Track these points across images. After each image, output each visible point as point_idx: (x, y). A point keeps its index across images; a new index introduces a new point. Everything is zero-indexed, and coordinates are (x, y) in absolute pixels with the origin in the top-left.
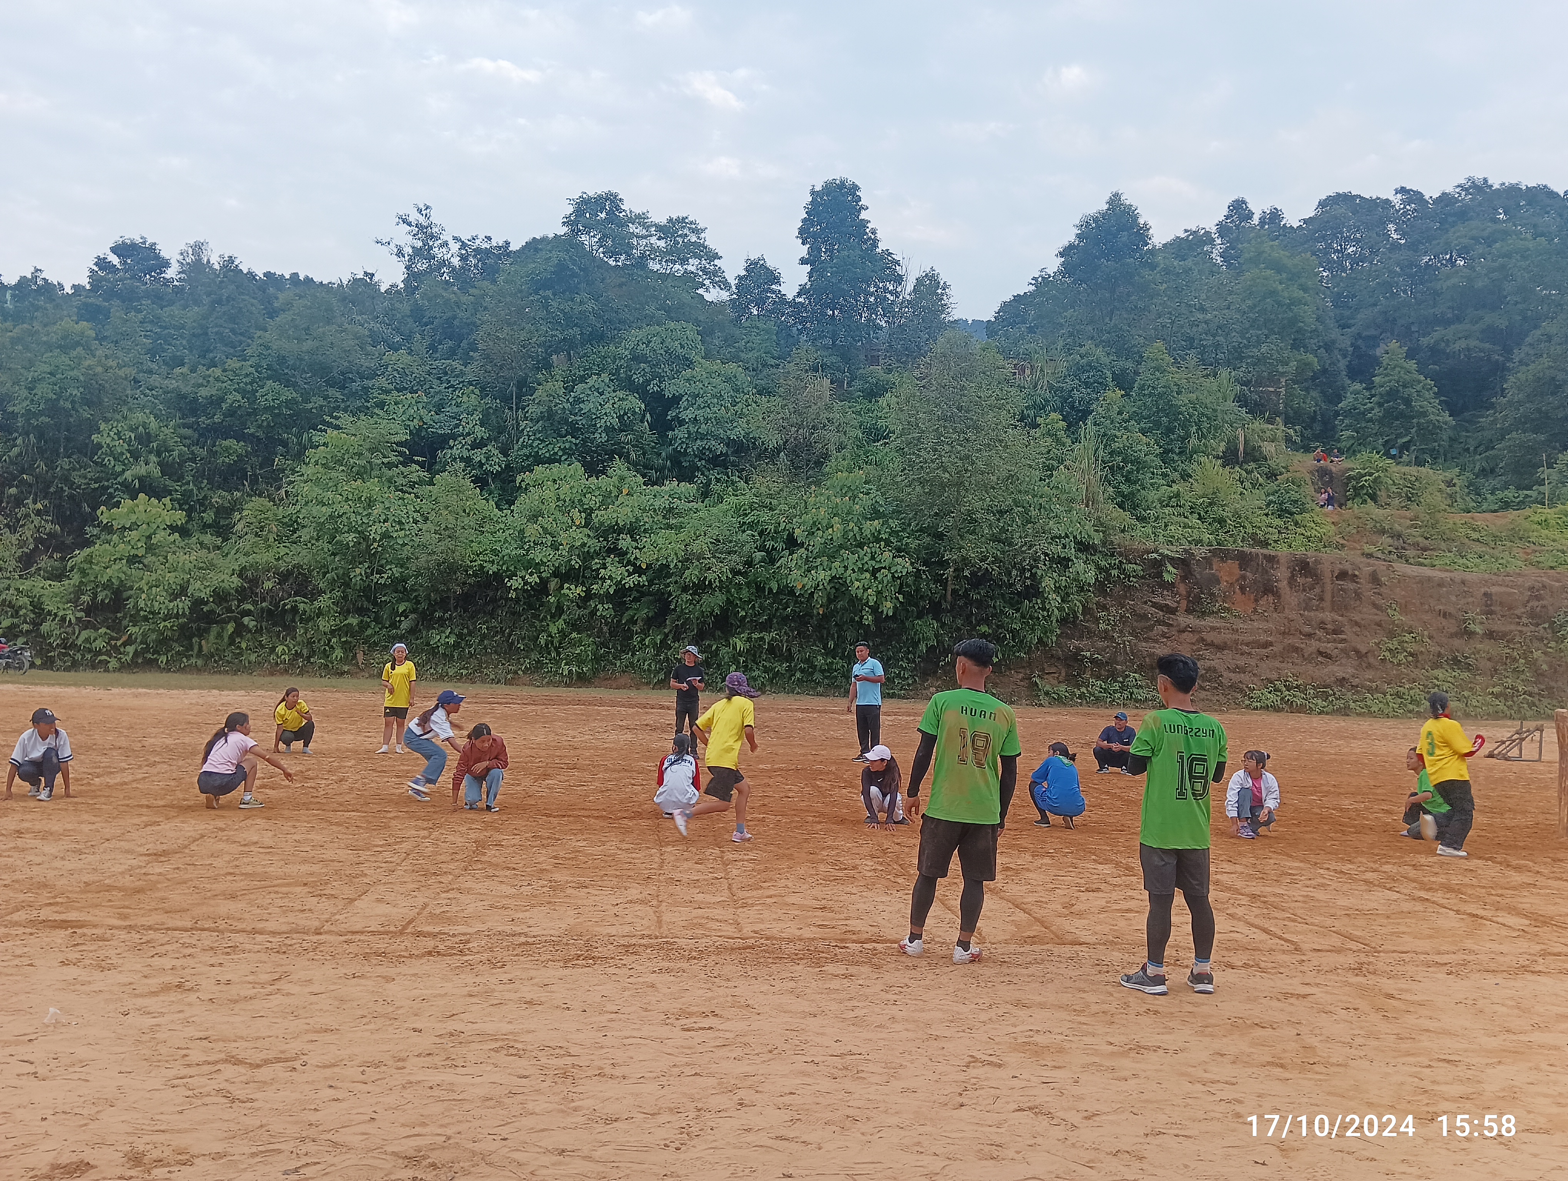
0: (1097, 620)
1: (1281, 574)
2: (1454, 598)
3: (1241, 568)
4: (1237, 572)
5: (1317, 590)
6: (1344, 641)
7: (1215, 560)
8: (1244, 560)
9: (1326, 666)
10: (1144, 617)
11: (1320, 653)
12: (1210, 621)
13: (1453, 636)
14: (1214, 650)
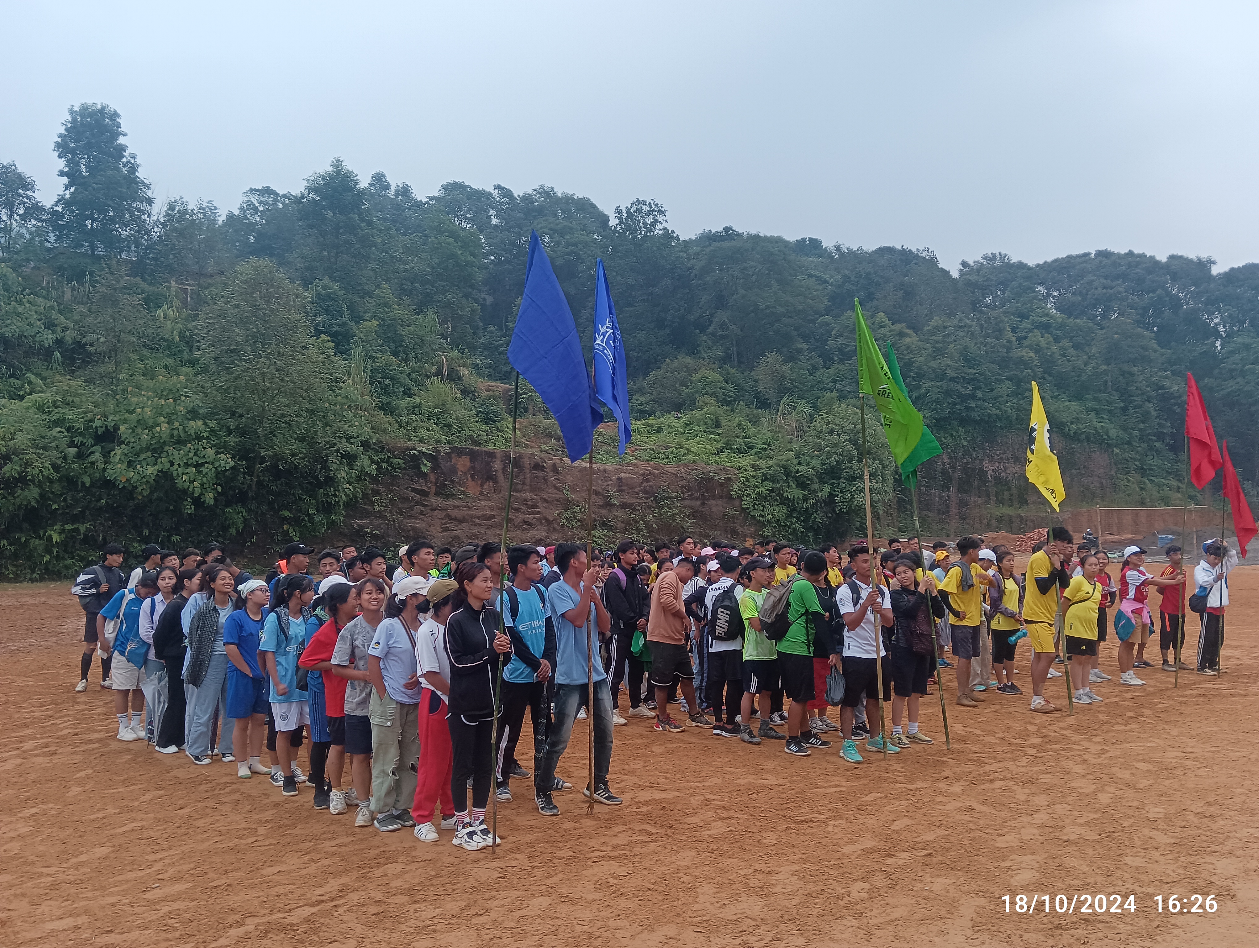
0: (372, 503)
1: (497, 465)
2: (600, 482)
3: (471, 461)
4: (468, 464)
5: (521, 477)
6: (538, 513)
7: (453, 455)
8: (473, 455)
9: (529, 530)
10: (406, 500)
11: (525, 522)
12: (452, 502)
13: (601, 507)
14: (456, 523)
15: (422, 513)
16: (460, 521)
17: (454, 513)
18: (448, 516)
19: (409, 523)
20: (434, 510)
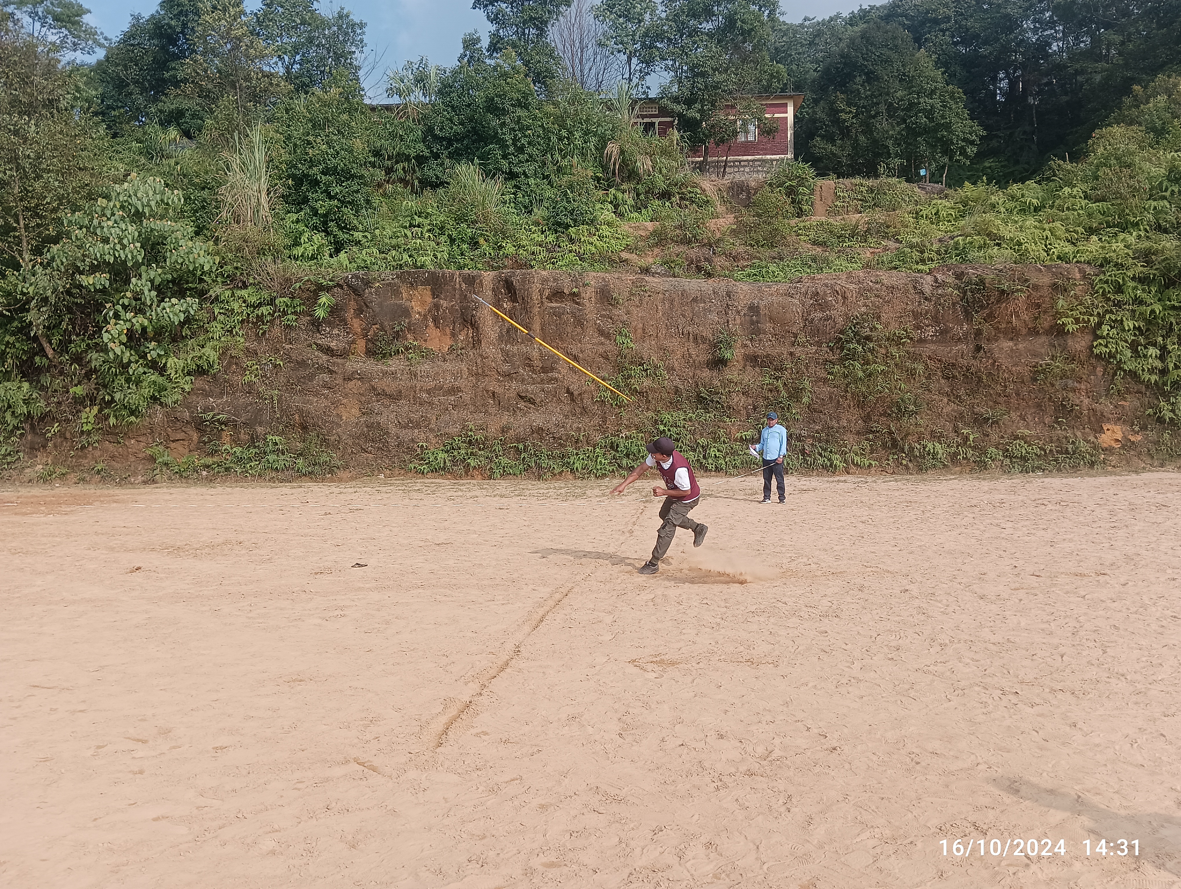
4: (429, 300)
8: (436, 284)
10: (301, 364)
12: (390, 364)
13: (701, 366)
14: (387, 402)
15: (326, 386)
16: (395, 397)
17: (382, 384)
18: (374, 389)
19: (297, 401)
20: (348, 379)
